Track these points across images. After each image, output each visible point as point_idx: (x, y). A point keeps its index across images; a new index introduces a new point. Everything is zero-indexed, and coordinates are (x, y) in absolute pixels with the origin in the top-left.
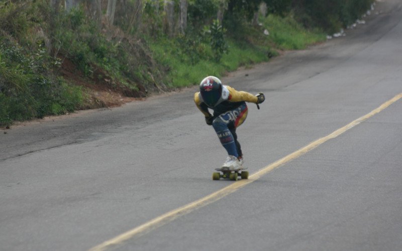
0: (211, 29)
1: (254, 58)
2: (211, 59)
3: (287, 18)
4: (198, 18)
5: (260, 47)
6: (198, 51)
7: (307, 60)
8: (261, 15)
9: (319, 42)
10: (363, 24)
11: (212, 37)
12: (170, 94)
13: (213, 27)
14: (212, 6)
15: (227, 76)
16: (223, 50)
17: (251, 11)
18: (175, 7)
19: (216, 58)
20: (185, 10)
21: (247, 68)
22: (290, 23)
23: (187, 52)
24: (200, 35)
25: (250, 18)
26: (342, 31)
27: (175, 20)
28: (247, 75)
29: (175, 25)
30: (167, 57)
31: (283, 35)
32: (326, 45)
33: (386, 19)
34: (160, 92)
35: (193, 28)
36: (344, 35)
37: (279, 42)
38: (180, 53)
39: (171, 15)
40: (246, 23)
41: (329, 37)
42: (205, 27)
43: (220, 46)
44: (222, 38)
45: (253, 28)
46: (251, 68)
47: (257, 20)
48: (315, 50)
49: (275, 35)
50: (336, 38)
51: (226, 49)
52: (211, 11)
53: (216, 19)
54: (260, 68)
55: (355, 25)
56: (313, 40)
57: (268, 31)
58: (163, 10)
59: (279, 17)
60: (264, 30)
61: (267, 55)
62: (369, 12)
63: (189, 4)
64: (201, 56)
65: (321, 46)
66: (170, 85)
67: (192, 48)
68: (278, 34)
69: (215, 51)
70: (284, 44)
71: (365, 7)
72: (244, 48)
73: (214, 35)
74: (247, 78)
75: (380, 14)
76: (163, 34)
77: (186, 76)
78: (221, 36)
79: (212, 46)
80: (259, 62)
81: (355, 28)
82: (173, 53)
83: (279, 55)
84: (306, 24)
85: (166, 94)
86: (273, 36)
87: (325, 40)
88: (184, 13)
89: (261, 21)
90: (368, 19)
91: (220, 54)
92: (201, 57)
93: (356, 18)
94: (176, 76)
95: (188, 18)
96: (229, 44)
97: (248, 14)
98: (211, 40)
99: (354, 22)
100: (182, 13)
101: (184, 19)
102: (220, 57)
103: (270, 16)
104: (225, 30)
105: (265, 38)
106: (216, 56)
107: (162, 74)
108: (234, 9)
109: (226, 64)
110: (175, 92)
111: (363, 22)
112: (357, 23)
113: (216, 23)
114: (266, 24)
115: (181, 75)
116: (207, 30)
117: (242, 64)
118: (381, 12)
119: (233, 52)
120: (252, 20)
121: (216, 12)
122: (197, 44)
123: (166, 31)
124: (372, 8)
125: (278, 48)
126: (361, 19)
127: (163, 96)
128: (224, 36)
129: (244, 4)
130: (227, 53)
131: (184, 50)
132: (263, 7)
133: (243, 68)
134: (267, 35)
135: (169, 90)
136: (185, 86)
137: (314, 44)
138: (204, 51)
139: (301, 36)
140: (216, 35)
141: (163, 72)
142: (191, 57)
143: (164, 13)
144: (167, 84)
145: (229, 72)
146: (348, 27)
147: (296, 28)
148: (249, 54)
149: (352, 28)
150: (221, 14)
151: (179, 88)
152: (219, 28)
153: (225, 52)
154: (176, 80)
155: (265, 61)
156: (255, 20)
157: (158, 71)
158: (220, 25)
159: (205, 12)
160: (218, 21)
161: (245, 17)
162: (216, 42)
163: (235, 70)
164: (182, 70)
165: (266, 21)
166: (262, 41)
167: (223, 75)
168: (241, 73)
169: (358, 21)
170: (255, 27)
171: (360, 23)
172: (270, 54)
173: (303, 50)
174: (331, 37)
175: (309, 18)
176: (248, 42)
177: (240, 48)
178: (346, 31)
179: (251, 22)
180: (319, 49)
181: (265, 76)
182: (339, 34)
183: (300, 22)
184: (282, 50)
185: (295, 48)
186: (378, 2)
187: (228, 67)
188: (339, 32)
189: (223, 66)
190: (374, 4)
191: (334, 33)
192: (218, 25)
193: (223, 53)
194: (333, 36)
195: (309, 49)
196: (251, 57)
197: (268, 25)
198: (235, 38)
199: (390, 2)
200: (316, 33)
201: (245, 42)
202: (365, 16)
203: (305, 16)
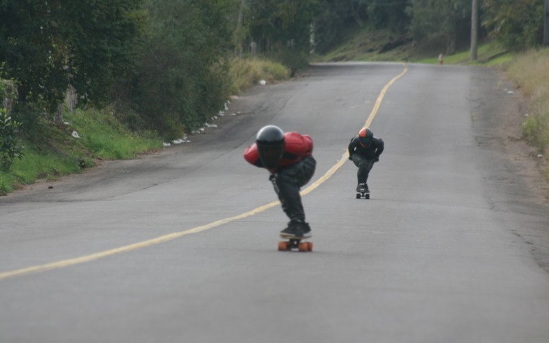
1: (60, 167)
5: (68, 153)
7: (137, 170)
8: (67, 111)
9: (151, 150)
10: (215, 128)
15: (22, 188)
16: (13, 154)
17: (54, 103)
19: (4, 165)
21: (50, 180)
22: (110, 123)
25: (53, 109)
26: (185, 138)
28: (51, 188)
31: (101, 138)
32: (163, 153)
33: (247, 120)
36: (188, 141)
37: (94, 148)
40: (44, 121)
41: (165, 144)
43: (9, 148)
44: (12, 135)
45: (55, 128)
46: (56, 180)
47: (61, 116)
48: (149, 160)
49: (89, 138)
50: (178, 144)
51: (18, 151)
54: (73, 180)
55: (202, 129)
56: (145, 148)
57: (78, 132)
59: (92, 110)
60: (72, 131)
61: (79, 163)
62: (221, 113)
65: (156, 154)
68: (93, 137)
69: (2, 154)
70: (102, 152)
71: (216, 106)
72: (45, 154)
74: (51, 190)
75: (238, 115)
78: (11, 133)
80: (68, 174)
81: (204, 133)
83: (95, 165)
84: (132, 126)
86: (85, 139)
87: (162, 148)
89: (66, 118)
90: (221, 122)
91: (9, 159)
93: (204, 120)
96: (22, 145)
97: (49, 105)
99: (202, 126)
102: (10, 163)
103: (79, 111)
104: (16, 123)
105: (74, 142)
106: (4, 161)
108: (27, 97)
109: (20, 173)
111: (216, 126)
112: (206, 126)
113: (3, 113)
114: (75, 122)
117: (42, 176)
118: (239, 112)
120: (55, 117)
121: (2, 100)
124: (226, 108)
125: (93, 157)
126: (210, 122)
128: (15, 131)
130: (20, 158)
132: (70, 97)
133: (43, 180)
134: (77, 139)
137: (145, 153)
139: (127, 142)
140: (4, 130)
145: (24, 184)
146: (193, 132)
147: (117, 129)
148: (51, 162)
149: (199, 132)
150: (9, 103)
152: (6, 120)
153: (16, 155)
155: (76, 172)
156: (58, 116)
160: (5, 110)
161: (44, 109)
162: (3, 141)
163: (33, 183)
165: (74, 119)
166: (69, 147)
167: (15, 188)
168: (42, 185)
169: (207, 124)
170: (58, 127)
171: (209, 126)
172: (83, 161)
173: (131, 159)
174: (169, 144)
175: (137, 115)
176: (50, 146)
177: (39, 153)
178: (190, 137)
179: (52, 120)
180: (154, 157)
181: (79, 188)
182: (181, 141)
183: (123, 122)
184: (100, 159)
185: (119, 157)
186: (235, 100)
187: (22, 179)
188: (181, 137)
189: (15, 175)
190: (228, 101)
191: (173, 139)
192: (6, 116)
193: (14, 156)
194: (171, 143)
195: (139, 159)
196: (54, 166)
197: (78, 125)
198: (31, 140)
199: (251, 100)
200: (147, 138)
201: (46, 146)
202: (216, 117)
203: (131, 113)
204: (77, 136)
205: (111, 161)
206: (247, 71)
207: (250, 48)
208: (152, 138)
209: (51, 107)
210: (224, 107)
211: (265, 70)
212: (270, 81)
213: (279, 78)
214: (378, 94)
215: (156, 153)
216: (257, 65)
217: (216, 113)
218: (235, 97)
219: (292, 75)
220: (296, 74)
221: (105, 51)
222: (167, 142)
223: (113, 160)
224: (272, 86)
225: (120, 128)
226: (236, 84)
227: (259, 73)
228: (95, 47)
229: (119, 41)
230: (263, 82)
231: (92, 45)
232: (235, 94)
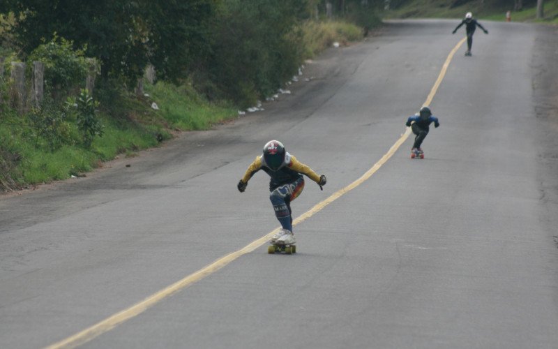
0: (78, 101)
1: (138, 141)
2: (78, 144)
3: (183, 87)
4: (59, 87)
5: (147, 127)
6: (59, 132)
7: (211, 144)
8: (148, 82)
9: (227, 120)
10: (288, 94)
11: (79, 113)
12: (20, 192)
13: (80, 99)
14: (79, 69)
15: (101, 167)
16: (94, 131)
17: (134, 77)
18: (26, 71)
19: (86, 142)
20: (41, 76)
21: (128, 156)
22: (188, 94)
23: (44, 134)
24: (63, 110)
25: (132, 86)
26: (260, 105)
27: (26, 90)
28: (128, 166)
29: (26, 97)
30: (16, 141)
31: (178, 110)
32: (237, 123)
33: (320, 87)
34: (6, 191)
35: (52, 100)
36: (262, 109)
37: (172, 119)
38: (34, 135)
39: (21, 83)
40: (126, 93)
41: (240, 113)
42: (69, 98)
43: (90, 126)
44: (93, 114)
45: (136, 100)
46: (133, 156)
47: (142, 89)
48: (223, 131)
49: (167, 110)
50: (252, 113)
51: (99, 130)
52: (77, 75)
53: (84, 88)
54: (147, 156)
55: (276, 96)
56: (220, 117)
57: (157, 103)
58: (10, 75)
59: (172, 85)
60: (151, 103)
61: (156, 137)
62: (295, 78)
63: (46, 67)
64: (64, 139)
65: (230, 125)
66: (21, 180)
67: (50, 128)
68: (171, 108)
69: (83, 132)
70: (179, 123)
71: (290, 71)
72: (125, 129)
73: (82, 110)
74: (129, 170)
75: (311, 80)
76: (10, 109)
77: (43, 167)
78: (92, 112)
79: (79, 125)
80: (145, 148)
81: (277, 100)
82: (24, 135)
83: (172, 137)
84: (209, 95)
85: (15, 193)
86: (164, 111)
87: (237, 117)
88: (39, 79)
89: (147, 90)
90: (294, 88)
91: (90, 136)
92: (63, 141)
93: (279, 87)
94: (29, 168)
95: (44, 86)
96: (103, 123)
97: (129, 80)
98: (78, 117)
99: (276, 92)
100: (36, 80)
101: (39, 87)
102: (91, 141)
103: (160, 84)
104: (97, 103)
105: (154, 113)
106: (85, 139)
107: (9, 164)
108: (109, 73)
109: (99, 150)
110: (27, 190)
111: (288, 92)
112: (280, 92)
113: (85, 94)
114: (154, 94)
115: (36, 166)
116: (71, 103)
117: (121, 151)
118: (312, 78)
119: (108, 134)
120: (135, 89)
121: (85, 78)
122: (58, 123)
123: (14, 105)
124: (300, 73)
125: (171, 128)
126: (284, 88)
127: (10, 195)
128: (96, 111)
129: (124, 67)
130: (100, 135)
131: (40, 130)
132: (149, 71)
133: (122, 155)
134: (156, 110)
135: (19, 187)
136: (41, 181)
137: (221, 123)
138: (68, 133)
139: (203, 112)
140: (85, 109)
141: (11, 163)
142: (50, 140)
143: (11, 80)
144: (16, 179)
145: (103, 161)
146: (267, 99)
147: (195, 99)
148: (131, 137)
149: (273, 99)
150: (91, 81)
151: (33, 184)
152: (88, 100)
153: (97, 133)
154: (29, 173)
155: (154, 145)
156: (139, 88)
157: (4, 161)
158: (89, 97)
159: (68, 78)
160: (87, 90)
161: (125, 84)
162: (84, 119)
163: (112, 159)
164: (37, 159)
165: (154, 91)
166: (149, 118)
167: (95, 166)
168: (120, 162)
169: (281, 90)
170: (139, 99)
171: (283, 92)
172: (160, 136)
173: (207, 130)
174: (244, 113)
175: (214, 86)
176: (129, 120)
177: (119, 127)
178: (264, 104)
179: (134, 92)
180: (228, 128)
181: (154, 167)
182: (255, 109)
183: (200, 92)
184: (177, 130)
185: (195, 128)
186: (308, 64)
187: (102, 155)
188: (255, 105)
189: (95, 153)
190: (303, 66)
191: (248, 107)
192: (87, 96)
193: (95, 135)
194: (246, 111)
195: (215, 129)
196: (133, 140)
197: (158, 96)
198: (112, 114)
199: (325, 64)
200: (223, 107)
201: (125, 120)
202: (290, 83)
203: (209, 83)
204: (157, 108)
205: (188, 132)
206: (321, 36)
207: (326, 9)
208: (228, 107)
209: (131, 82)
210: (298, 73)
211: (339, 31)
212: (344, 44)
213: (352, 39)
214: (445, 59)
215: (231, 123)
216: (330, 27)
217: (290, 78)
218: (309, 61)
219: (366, 35)
220: (370, 33)
221: (183, 30)
222: (242, 110)
223: (190, 130)
224: (345, 49)
225: (198, 98)
226: (310, 49)
227: (333, 36)
228: (174, 27)
229: (196, 21)
230: (337, 44)
231: (170, 25)
232: (308, 58)
